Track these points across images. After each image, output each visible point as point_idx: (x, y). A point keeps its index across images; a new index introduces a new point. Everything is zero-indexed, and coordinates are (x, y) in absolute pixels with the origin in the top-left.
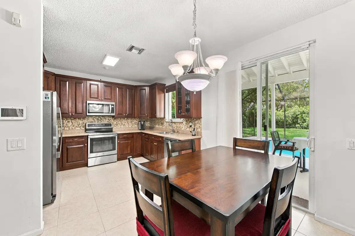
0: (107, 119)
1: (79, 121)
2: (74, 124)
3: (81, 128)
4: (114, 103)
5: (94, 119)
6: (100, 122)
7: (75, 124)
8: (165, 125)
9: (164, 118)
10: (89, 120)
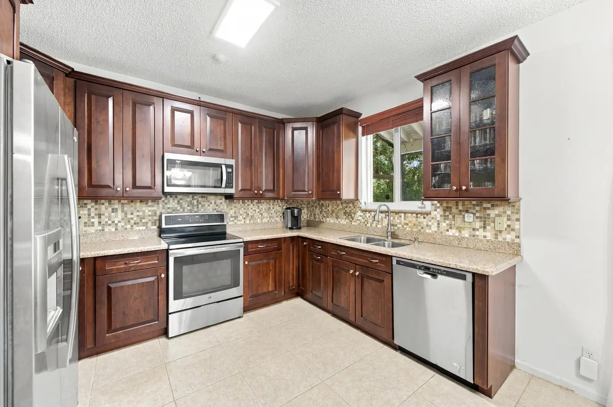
0: (213, 203)
1: (144, 209)
2: (129, 216)
3: (147, 228)
4: (232, 162)
5: (181, 201)
6: (196, 210)
7: (132, 216)
8: (360, 218)
9: (357, 199)
10: (168, 206)
